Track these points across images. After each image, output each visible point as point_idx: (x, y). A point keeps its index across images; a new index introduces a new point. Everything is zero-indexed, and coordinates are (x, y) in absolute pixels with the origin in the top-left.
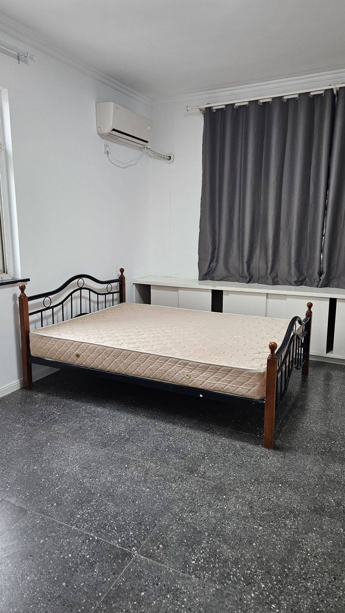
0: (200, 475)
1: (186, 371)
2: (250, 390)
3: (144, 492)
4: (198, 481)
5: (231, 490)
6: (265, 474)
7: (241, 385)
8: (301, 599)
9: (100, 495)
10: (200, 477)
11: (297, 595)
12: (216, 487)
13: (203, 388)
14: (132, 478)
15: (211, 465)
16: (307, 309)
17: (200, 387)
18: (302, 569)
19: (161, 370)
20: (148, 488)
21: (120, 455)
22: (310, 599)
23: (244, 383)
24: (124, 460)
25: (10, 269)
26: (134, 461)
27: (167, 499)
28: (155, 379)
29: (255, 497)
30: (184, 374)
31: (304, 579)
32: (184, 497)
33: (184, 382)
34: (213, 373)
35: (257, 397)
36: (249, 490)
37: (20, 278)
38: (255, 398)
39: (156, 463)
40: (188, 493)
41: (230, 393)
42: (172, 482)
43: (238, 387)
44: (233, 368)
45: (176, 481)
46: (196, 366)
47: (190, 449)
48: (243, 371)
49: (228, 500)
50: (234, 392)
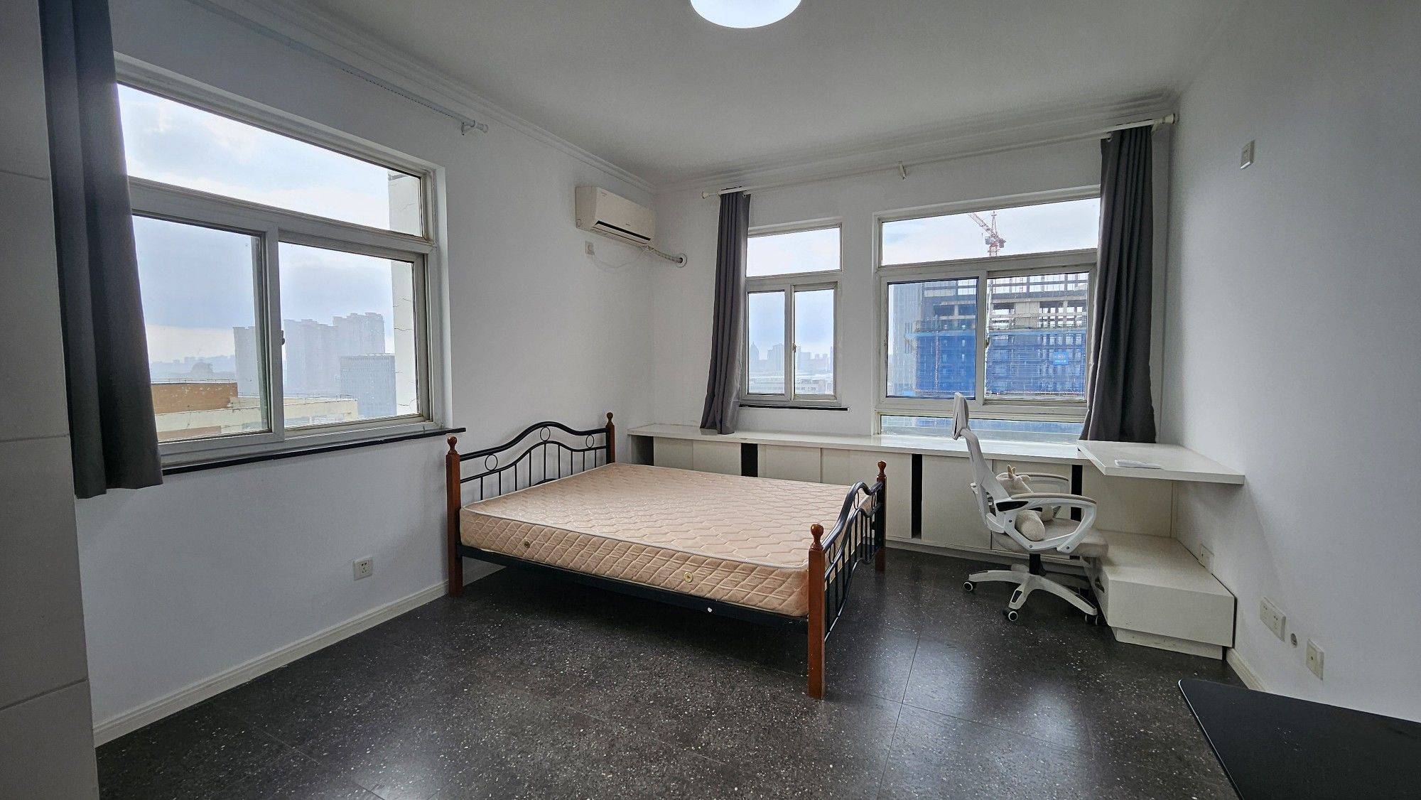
0: (700, 748)
1: (686, 569)
2: (784, 601)
3: (603, 779)
4: (695, 759)
5: (748, 777)
6: (808, 745)
7: (771, 593)
9: (529, 786)
10: (700, 752)
12: (722, 771)
13: (713, 597)
14: (588, 752)
15: (719, 729)
17: (708, 595)
19: (648, 568)
20: (611, 772)
21: (574, 710)
23: (774, 589)
24: (580, 720)
25: (436, 414)
26: (596, 720)
27: (640, 792)
28: (640, 582)
29: (788, 789)
30: (683, 575)
32: (668, 789)
33: (682, 587)
34: (727, 573)
35: (797, 613)
36: (779, 776)
37: (451, 427)
38: (793, 615)
39: (630, 726)
40: (676, 781)
41: (754, 606)
42: (651, 761)
43: (767, 597)
44: (758, 565)
45: (658, 760)
46: (700, 562)
47: (688, 700)
48: (772, 569)
49: (742, 795)
50: (760, 604)
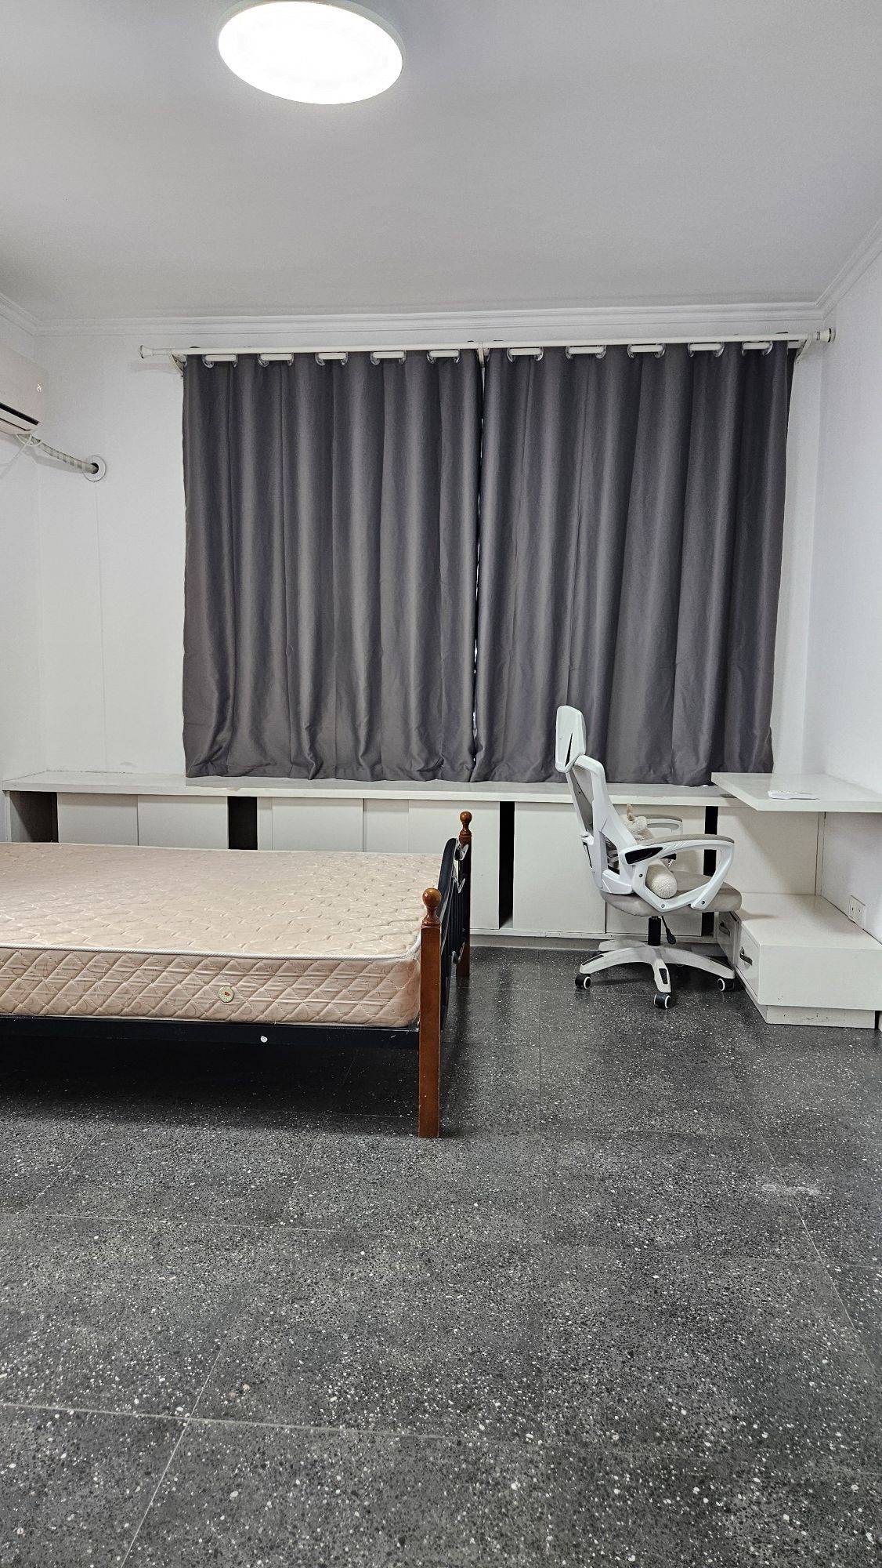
0: (292, 1221)
1: (221, 982)
2: (382, 1007)
3: (164, 1284)
4: (290, 1235)
5: (374, 1238)
6: (438, 1189)
7: (361, 999)
8: (579, 1409)
9: (48, 1317)
10: (294, 1226)
11: (568, 1402)
12: (336, 1238)
13: (269, 1019)
14: (122, 1260)
15: (311, 1196)
16: (461, 827)
17: (261, 1018)
18: (565, 1353)
19: (154, 990)
20: (172, 1273)
21: (70, 1216)
22: (597, 1402)
23: (368, 992)
24: (89, 1227)
26: (113, 1223)
27: (227, 1287)
28: (137, 1015)
29: (430, 1239)
30: (217, 992)
31: (575, 1370)
32: (267, 1274)
33: (216, 1011)
34: (292, 979)
35: (400, 1022)
36: (413, 1228)
38: (395, 1026)
39: (173, 1218)
40: (275, 1263)
41: (336, 1022)
42: (228, 1250)
43: (356, 1004)
44: (342, 960)
45: (237, 1246)
46: (246, 967)
47: (249, 1172)
48: (364, 963)
49: (373, 1257)
50: (346, 1018)
